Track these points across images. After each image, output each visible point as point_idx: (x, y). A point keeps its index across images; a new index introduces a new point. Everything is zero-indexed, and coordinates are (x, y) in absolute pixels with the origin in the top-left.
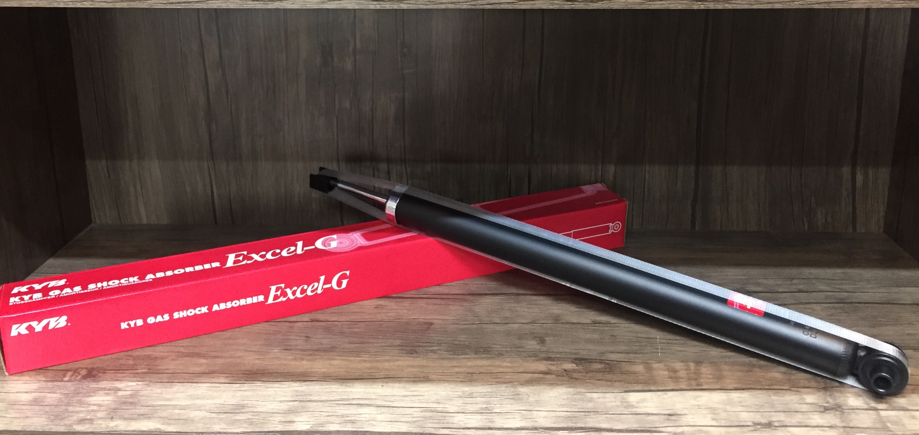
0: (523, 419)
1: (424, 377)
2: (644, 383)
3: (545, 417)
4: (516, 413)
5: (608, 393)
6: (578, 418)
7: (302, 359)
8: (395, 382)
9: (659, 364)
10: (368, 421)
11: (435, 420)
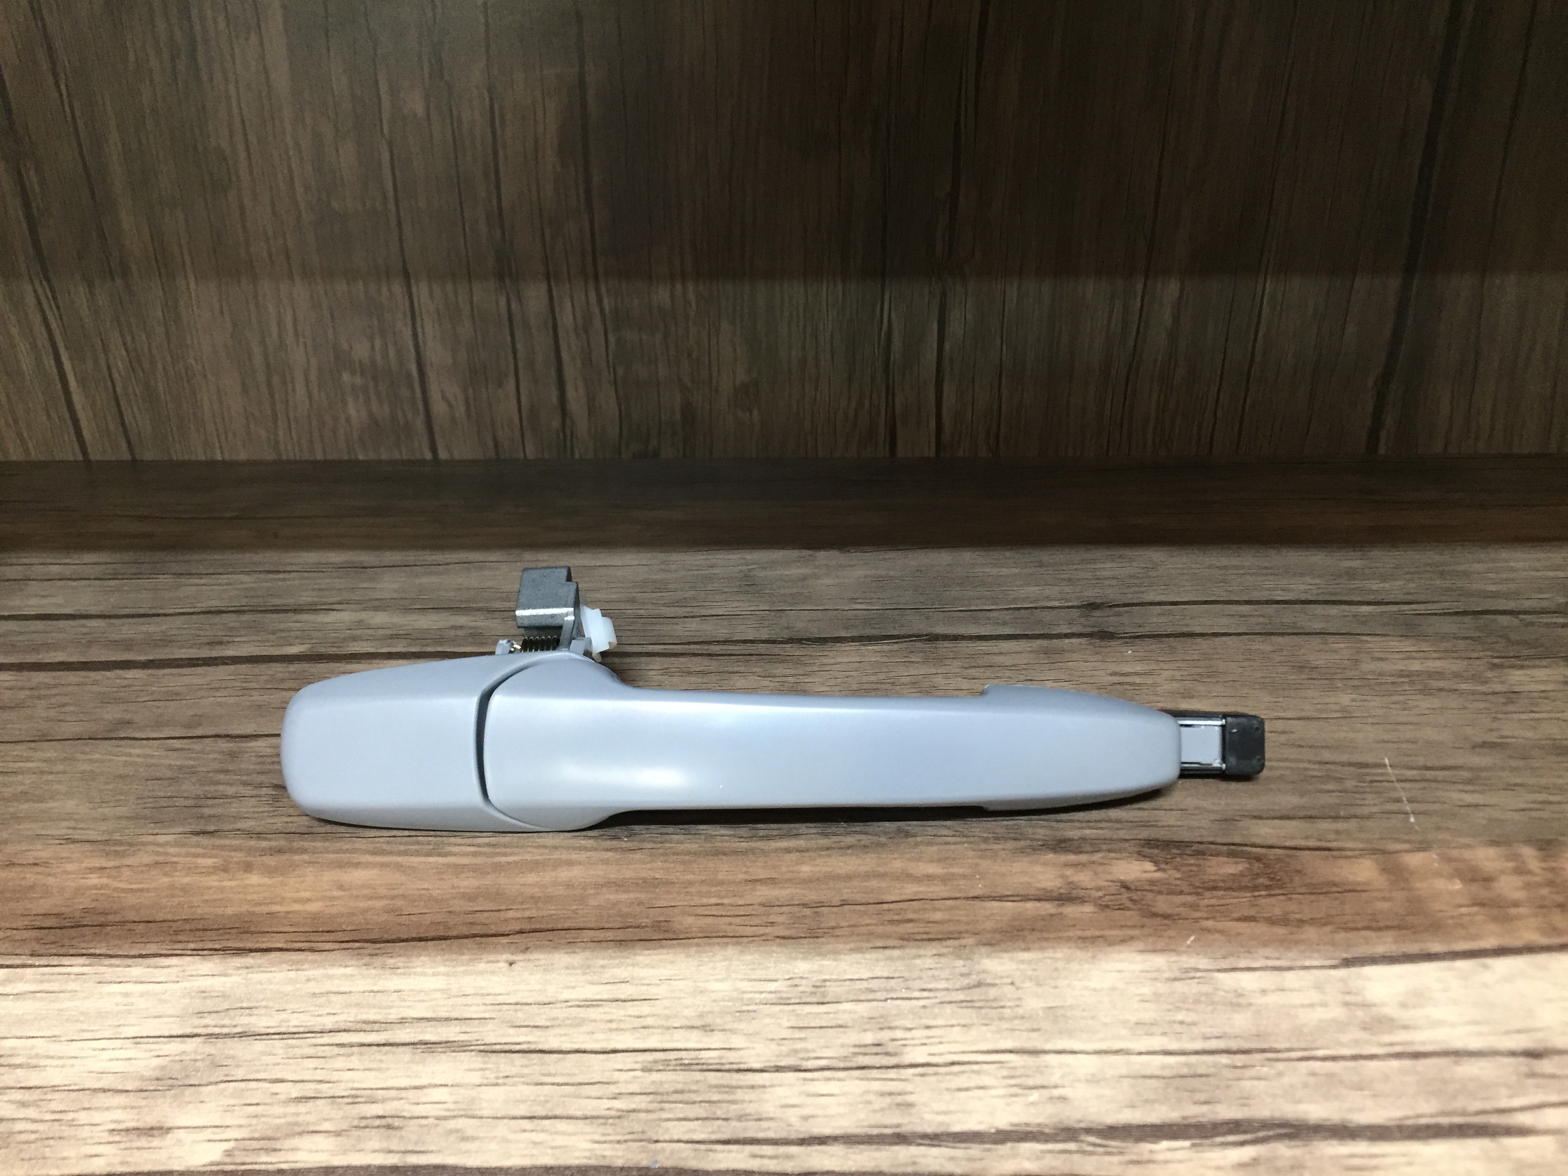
0: (1015, 1090)
1: (657, 926)
2: (1399, 928)
3: (1093, 1080)
4: (985, 1067)
5: (1290, 969)
6: (1212, 1080)
7: (248, 868)
8: (556, 948)
9: (1422, 854)
10: (445, 1118)
11: (694, 1103)
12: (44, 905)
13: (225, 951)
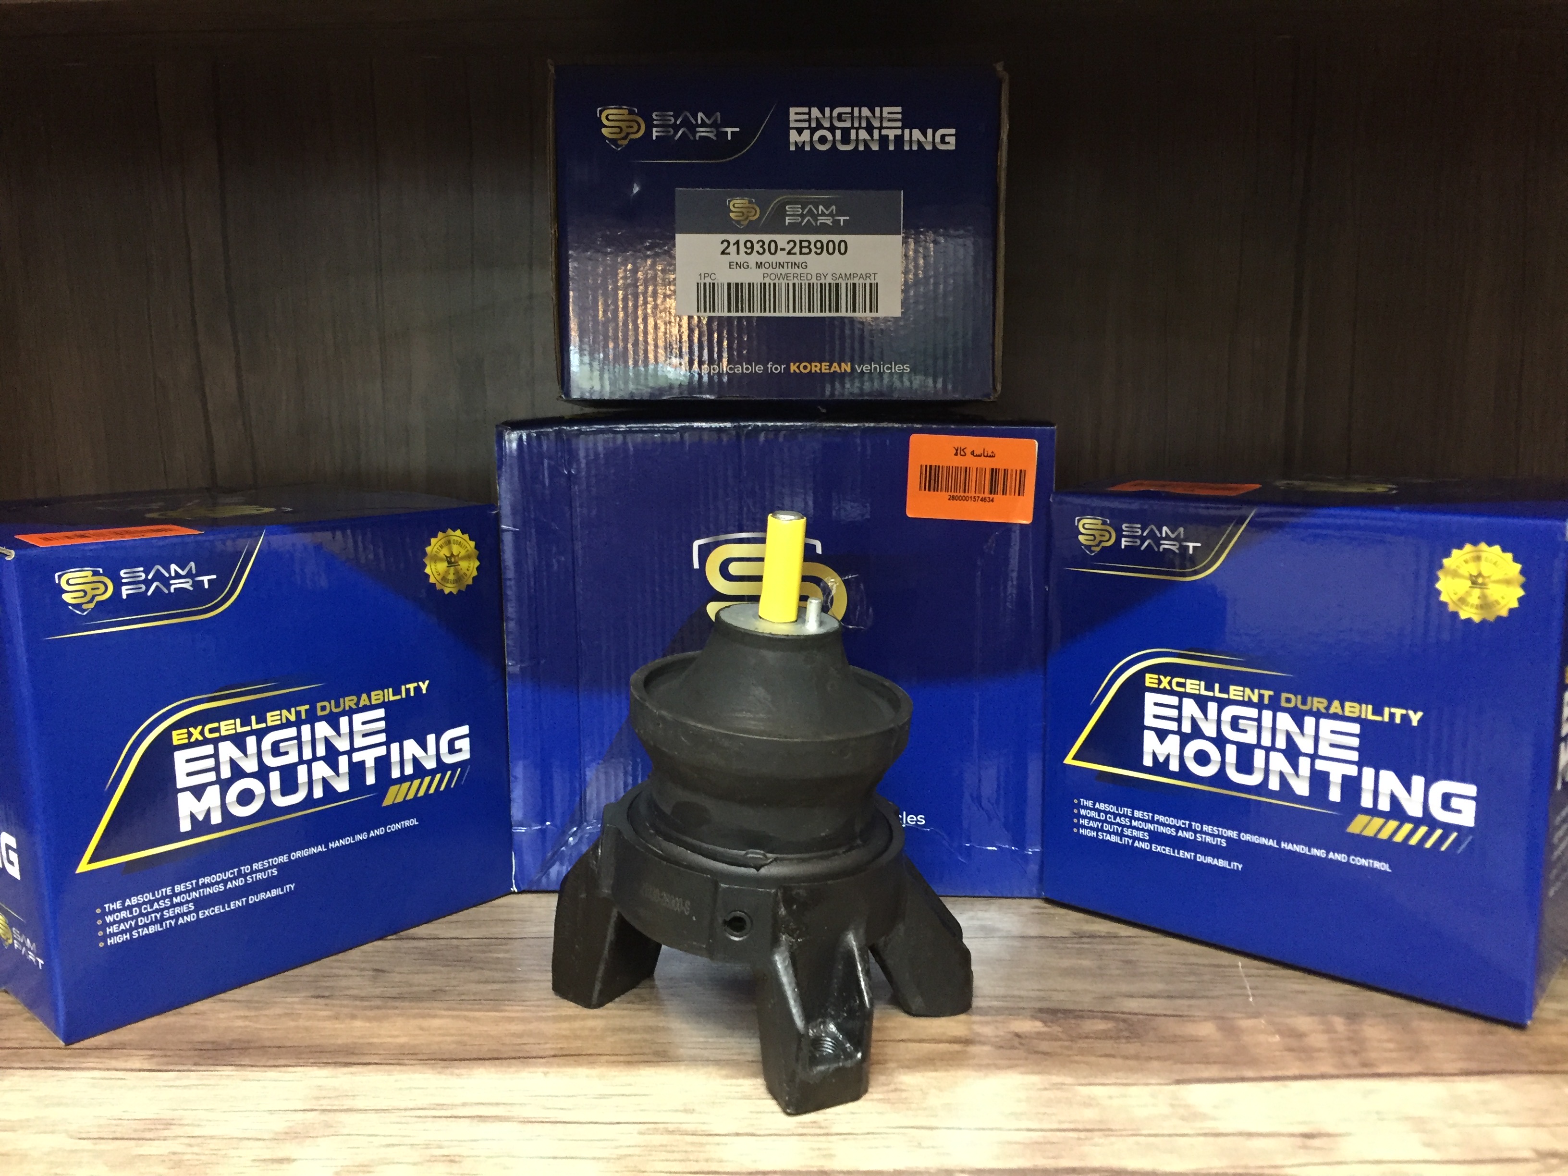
0: (912, 1149)
1: (656, 1053)
2: (1224, 1062)
3: (971, 1145)
4: (892, 1135)
5: (1133, 1084)
6: (1060, 1145)
7: (353, 1017)
8: (580, 1065)
9: (1253, 1020)
10: (492, 1157)
11: (673, 1152)
12: (203, 1037)
13: (336, 1064)
